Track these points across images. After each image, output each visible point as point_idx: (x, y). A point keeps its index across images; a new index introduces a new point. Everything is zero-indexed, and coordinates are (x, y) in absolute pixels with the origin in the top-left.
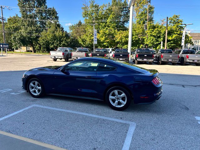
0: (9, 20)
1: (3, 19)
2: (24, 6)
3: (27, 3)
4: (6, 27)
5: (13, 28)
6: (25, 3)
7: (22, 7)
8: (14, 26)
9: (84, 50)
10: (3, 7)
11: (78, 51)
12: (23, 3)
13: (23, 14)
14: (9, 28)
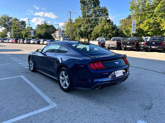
0: (76, 20)
1: (71, 20)
2: (84, 9)
3: (87, 6)
4: (73, 25)
5: (77, 26)
6: (85, 7)
7: (83, 10)
8: (78, 25)
9: (117, 39)
10: (71, 12)
11: (112, 40)
12: (84, 7)
13: (83, 15)
14: (75, 26)
